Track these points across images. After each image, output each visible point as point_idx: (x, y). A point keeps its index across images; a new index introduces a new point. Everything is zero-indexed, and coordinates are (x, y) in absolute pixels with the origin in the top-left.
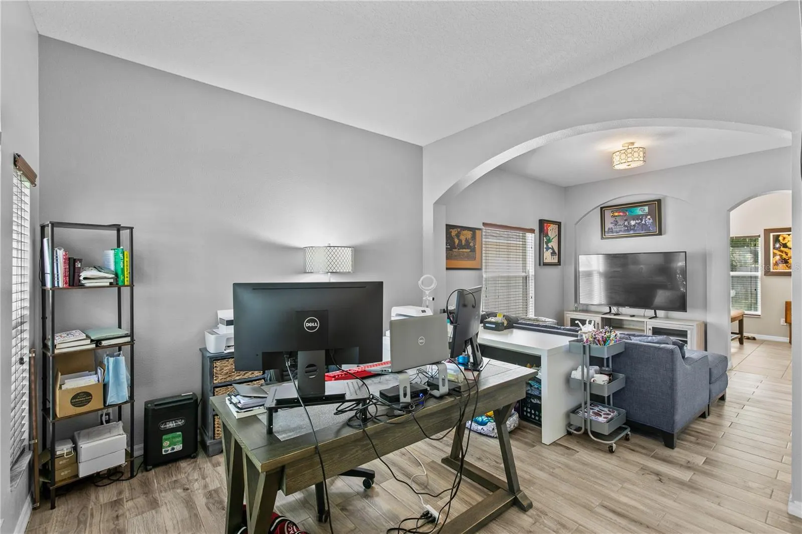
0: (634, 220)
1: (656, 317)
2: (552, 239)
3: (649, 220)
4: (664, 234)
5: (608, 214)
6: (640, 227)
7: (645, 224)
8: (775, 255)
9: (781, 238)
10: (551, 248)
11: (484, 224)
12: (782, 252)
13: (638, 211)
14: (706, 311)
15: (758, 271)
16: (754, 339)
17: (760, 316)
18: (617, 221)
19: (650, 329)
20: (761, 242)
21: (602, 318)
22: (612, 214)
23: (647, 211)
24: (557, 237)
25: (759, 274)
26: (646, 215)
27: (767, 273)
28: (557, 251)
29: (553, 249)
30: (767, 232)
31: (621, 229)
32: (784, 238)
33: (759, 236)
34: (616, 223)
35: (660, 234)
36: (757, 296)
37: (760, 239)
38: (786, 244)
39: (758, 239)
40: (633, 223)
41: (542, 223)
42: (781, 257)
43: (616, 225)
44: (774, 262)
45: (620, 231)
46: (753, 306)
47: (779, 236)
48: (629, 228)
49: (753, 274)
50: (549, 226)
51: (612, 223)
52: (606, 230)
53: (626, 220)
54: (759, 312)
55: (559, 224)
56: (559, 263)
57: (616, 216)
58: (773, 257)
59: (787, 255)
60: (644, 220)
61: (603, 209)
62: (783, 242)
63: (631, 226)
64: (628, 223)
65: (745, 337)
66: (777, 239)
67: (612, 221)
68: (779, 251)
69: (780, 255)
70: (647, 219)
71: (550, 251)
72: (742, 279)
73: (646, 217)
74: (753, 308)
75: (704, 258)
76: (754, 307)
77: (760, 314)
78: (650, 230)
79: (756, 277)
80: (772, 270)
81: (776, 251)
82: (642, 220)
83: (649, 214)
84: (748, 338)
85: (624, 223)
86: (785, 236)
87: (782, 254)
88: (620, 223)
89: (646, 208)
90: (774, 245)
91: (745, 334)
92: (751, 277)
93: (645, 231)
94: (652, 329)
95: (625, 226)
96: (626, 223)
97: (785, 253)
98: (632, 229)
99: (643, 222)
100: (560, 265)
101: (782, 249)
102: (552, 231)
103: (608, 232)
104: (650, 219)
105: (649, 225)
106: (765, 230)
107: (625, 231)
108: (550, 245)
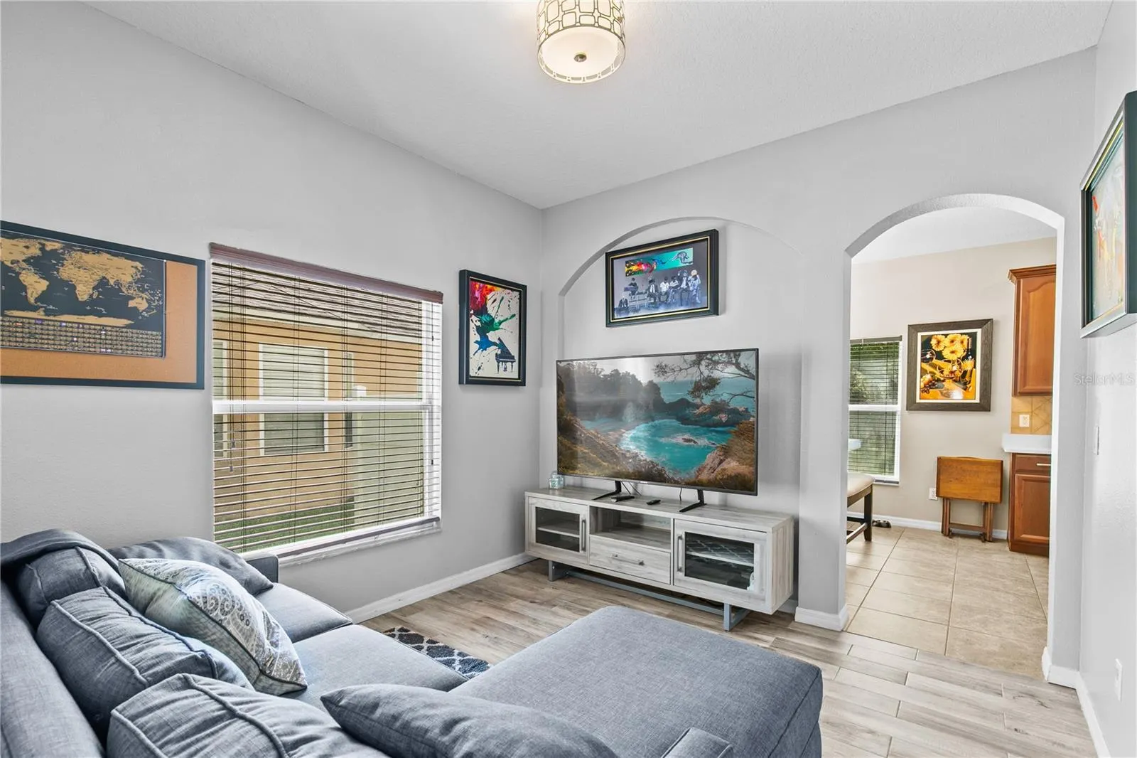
0: (666, 280)
1: (701, 504)
2: (500, 323)
3: (694, 281)
4: (722, 313)
5: (620, 267)
6: (677, 296)
7: (687, 290)
8: (924, 372)
9: (933, 342)
10: (495, 344)
11: (215, 249)
12: (934, 366)
13: (674, 260)
14: (799, 488)
15: (897, 403)
16: (888, 525)
17: (898, 483)
18: (635, 285)
19: (680, 538)
20: (903, 347)
21: (594, 510)
22: (627, 269)
23: (691, 259)
24: (516, 320)
25: (899, 407)
26: (689, 269)
27: (912, 405)
28: (514, 351)
29: (501, 345)
30: (913, 329)
31: (642, 302)
32: (939, 342)
33: (900, 338)
34: (633, 289)
35: (715, 310)
36: (894, 448)
37: (901, 343)
38: (941, 352)
39: (897, 344)
40: (664, 287)
41: (468, 280)
42: (932, 376)
43: (633, 293)
44: (922, 385)
45: (642, 306)
46: (887, 466)
47: (930, 338)
48: (657, 299)
49: (889, 408)
50: (491, 291)
51: (626, 289)
52: (616, 306)
53: (651, 282)
54: (896, 477)
55: (521, 290)
56: (520, 382)
57: (635, 273)
58: (921, 377)
59: (942, 372)
60: (685, 279)
61: (611, 257)
62: (937, 350)
63: (661, 294)
64: (656, 287)
65: (874, 522)
66: (926, 344)
67: (627, 286)
68: (930, 365)
69: (930, 372)
70: (690, 278)
71: (493, 351)
72: (873, 417)
73: (690, 274)
74: (887, 470)
75: (797, 367)
76: (890, 469)
77: (898, 480)
78: (695, 303)
79: (894, 414)
80: (918, 400)
81: (926, 366)
82: (681, 280)
83: (696, 264)
84: (879, 525)
85: (649, 288)
86: (939, 337)
87: (935, 371)
88: (642, 289)
89: (689, 252)
90: (923, 355)
91: (875, 517)
92: (886, 413)
93: (687, 305)
94: (684, 537)
95: (651, 295)
96: (652, 289)
97: (939, 369)
98: (663, 302)
99: (684, 285)
100: (523, 384)
101: (935, 361)
102: (500, 305)
103: (620, 310)
104: (695, 277)
105: (694, 293)
106: (909, 326)
107: (649, 307)
108: (492, 336)
